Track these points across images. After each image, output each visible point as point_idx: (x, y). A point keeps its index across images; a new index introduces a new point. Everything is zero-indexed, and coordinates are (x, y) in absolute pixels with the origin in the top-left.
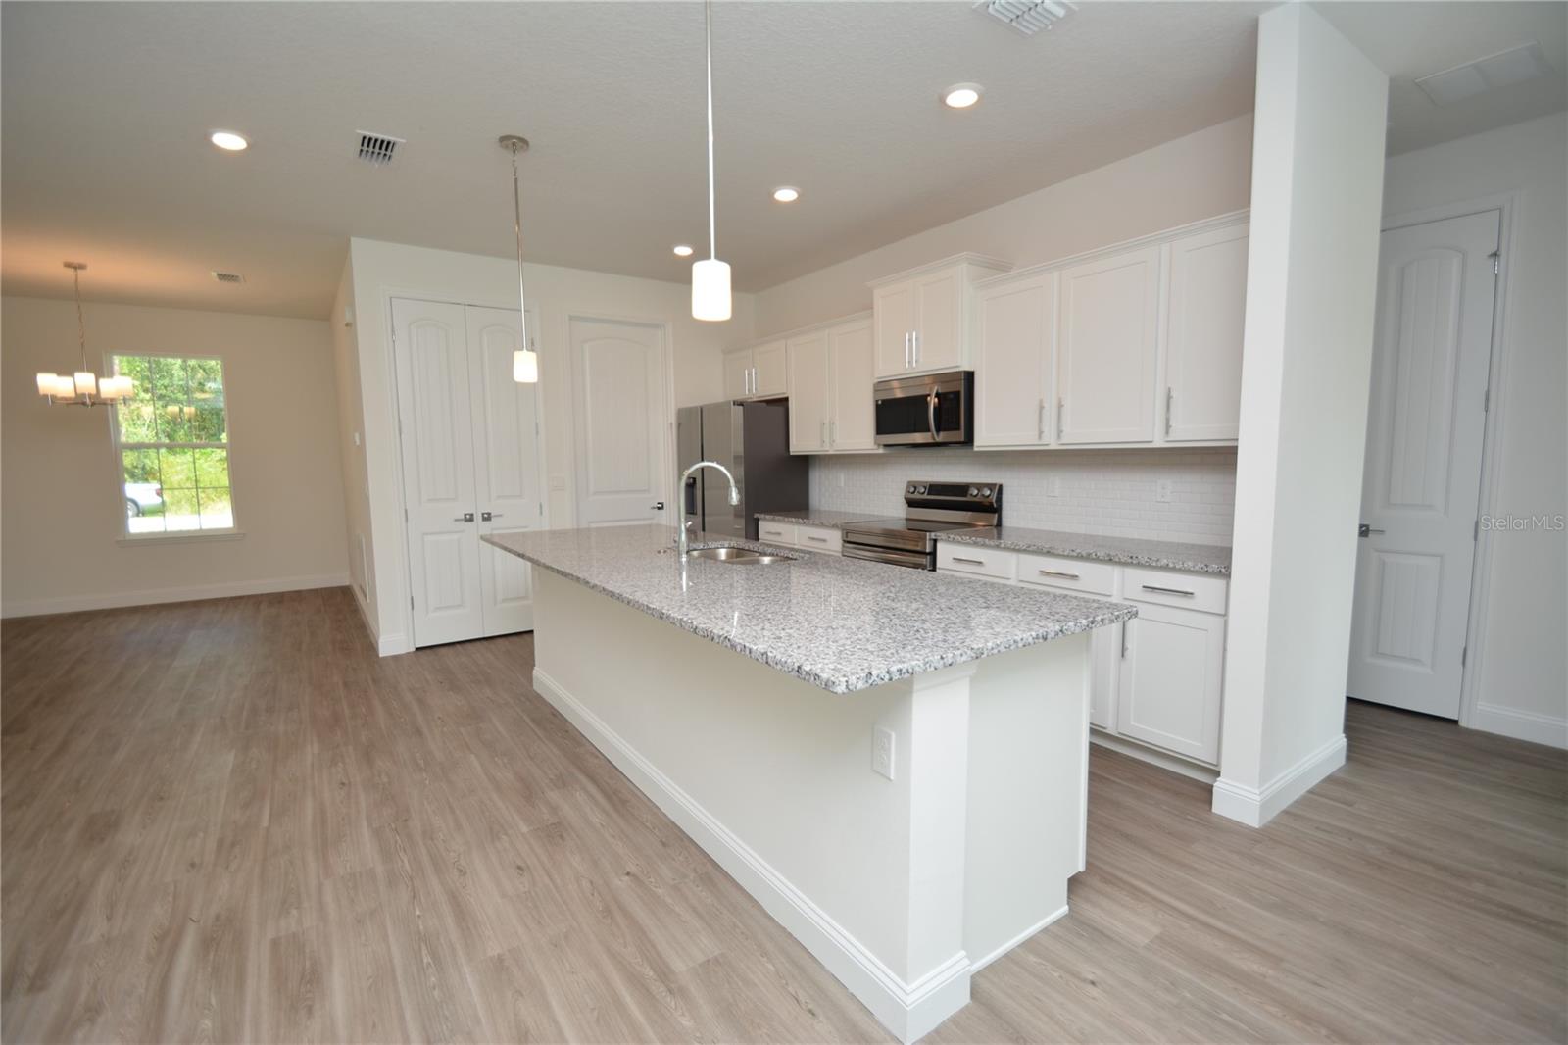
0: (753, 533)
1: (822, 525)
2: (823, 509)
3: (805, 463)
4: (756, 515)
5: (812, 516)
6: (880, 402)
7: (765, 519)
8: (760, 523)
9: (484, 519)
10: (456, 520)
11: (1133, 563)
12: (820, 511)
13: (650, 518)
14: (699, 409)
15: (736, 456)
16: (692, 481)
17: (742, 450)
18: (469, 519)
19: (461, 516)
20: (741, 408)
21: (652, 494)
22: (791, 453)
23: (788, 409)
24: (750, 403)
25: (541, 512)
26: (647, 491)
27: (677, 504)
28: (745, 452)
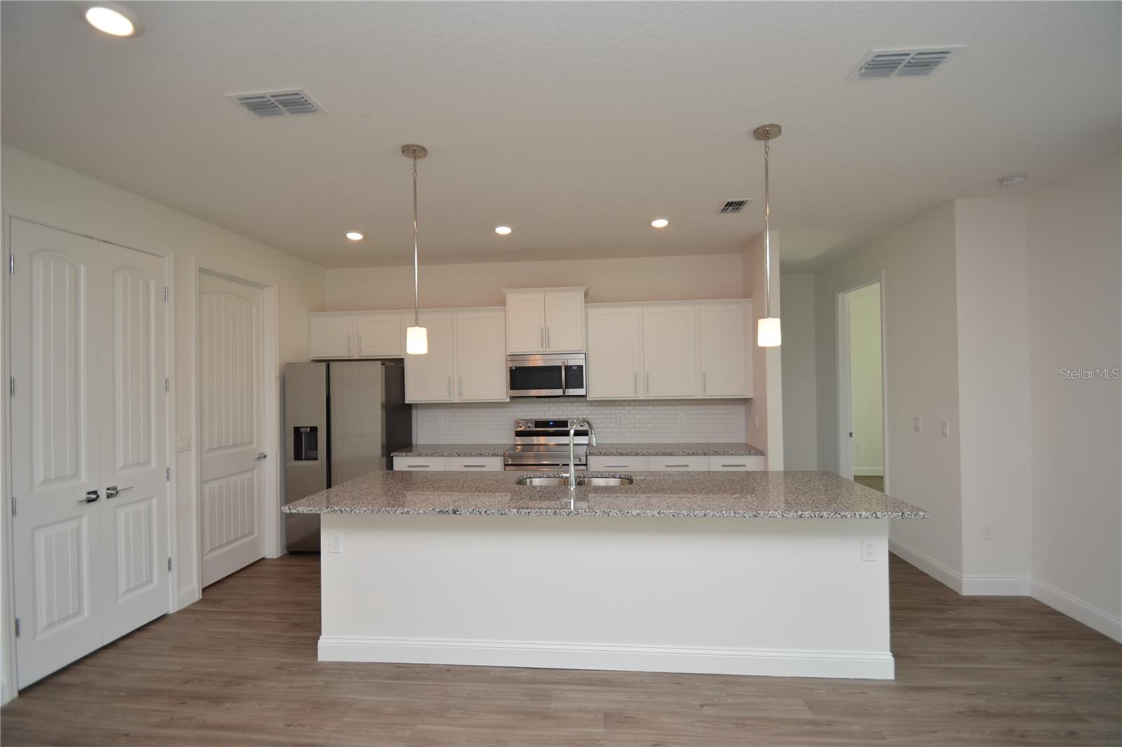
0: (390, 465)
1: (419, 455)
2: (418, 443)
3: (410, 407)
4: (392, 455)
5: (414, 449)
6: (514, 368)
7: (396, 456)
8: (394, 458)
9: (109, 496)
10: (81, 502)
11: (716, 453)
12: (417, 445)
13: (254, 469)
14: (324, 364)
15: (382, 404)
16: (309, 429)
17: (384, 399)
18: (93, 497)
19: (84, 496)
20: (384, 367)
21: (255, 445)
22: (406, 402)
23: (403, 368)
24: (387, 363)
25: (168, 478)
26: (250, 443)
27: (279, 452)
28: (386, 401)
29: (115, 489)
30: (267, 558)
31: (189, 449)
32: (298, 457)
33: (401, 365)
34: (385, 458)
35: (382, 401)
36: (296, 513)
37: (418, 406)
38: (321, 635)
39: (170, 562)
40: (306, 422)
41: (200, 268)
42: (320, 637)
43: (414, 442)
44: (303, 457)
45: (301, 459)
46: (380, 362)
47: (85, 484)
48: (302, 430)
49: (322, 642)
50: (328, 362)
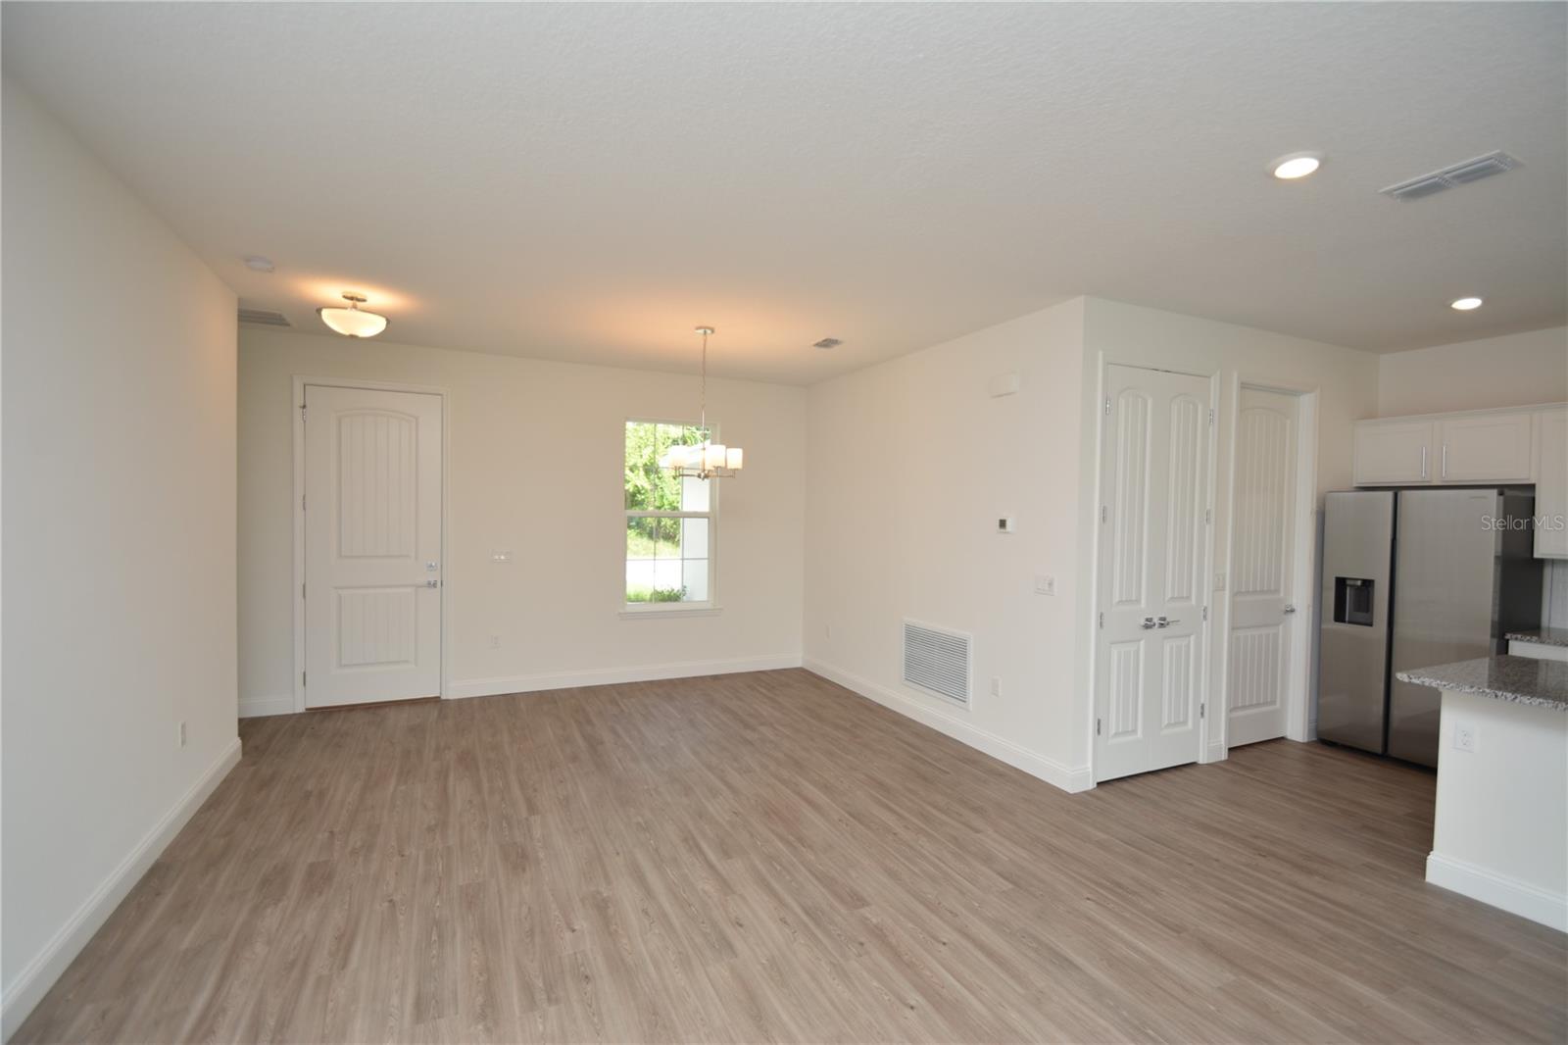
3: (1541, 563)
4: (1508, 637)
5: (1544, 634)
7: (1513, 638)
8: (1510, 642)
9: (1161, 626)
10: (1141, 627)
12: (1546, 628)
13: (1278, 625)
14: (1390, 495)
15: (1496, 557)
16: (1359, 583)
17: (1500, 549)
18: (1149, 625)
19: (1143, 622)
20: (1502, 498)
21: (1282, 595)
22: (1536, 556)
23: (1534, 499)
24: (1508, 493)
25: (1205, 617)
26: (1277, 591)
27: (1311, 609)
28: (1503, 551)
29: (1164, 619)
30: (1289, 738)
31: (1223, 589)
32: (1339, 617)
33: (1530, 495)
34: (1495, 641)
35: (1496, 552)
36: (1418, 685)
37: (1553, 562)
38: (1432, 850)
39: (1203, 707)
40: (1355, 572)
41: (1242, 383)
42: (1431, 853)
43: (1545, 622)
44: (1347, 619)
45: (1344, 621)
46: (1495, 492)
47: (1145, 609)
48: (1348, 582)
49: (1433, 860)
50: (1396, 490)
